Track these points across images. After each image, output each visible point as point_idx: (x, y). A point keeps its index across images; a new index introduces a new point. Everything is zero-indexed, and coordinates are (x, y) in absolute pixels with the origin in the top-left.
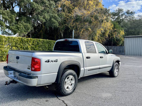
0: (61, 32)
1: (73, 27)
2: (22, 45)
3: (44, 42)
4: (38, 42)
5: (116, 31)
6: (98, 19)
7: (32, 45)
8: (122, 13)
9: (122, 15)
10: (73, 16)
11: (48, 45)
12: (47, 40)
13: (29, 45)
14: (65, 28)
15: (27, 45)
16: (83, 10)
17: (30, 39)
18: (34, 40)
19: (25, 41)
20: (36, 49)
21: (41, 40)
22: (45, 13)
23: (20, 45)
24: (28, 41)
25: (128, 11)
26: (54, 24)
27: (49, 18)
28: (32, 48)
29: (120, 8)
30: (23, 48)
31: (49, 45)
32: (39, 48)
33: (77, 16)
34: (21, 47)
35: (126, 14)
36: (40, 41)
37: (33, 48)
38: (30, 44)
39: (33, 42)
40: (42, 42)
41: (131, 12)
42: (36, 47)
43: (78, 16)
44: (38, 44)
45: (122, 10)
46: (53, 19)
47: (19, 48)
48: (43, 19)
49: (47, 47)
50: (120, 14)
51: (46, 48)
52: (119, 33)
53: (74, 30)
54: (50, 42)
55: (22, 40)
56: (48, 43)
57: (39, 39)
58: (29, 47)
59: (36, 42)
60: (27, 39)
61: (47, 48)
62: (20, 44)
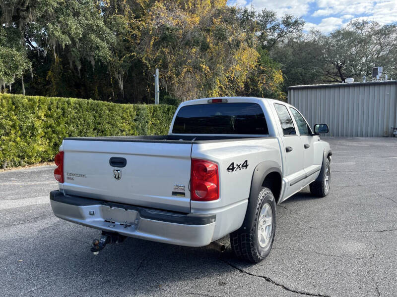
0: (116, 76)
1: (156, 61)
2: (15, 117)
3: (80, 106)
4: (63, 109)
5: (263, 72)
6: (225, 38)
7: (46, 119)
8: (274, 24)
9: (273, 29)
10: (153, 29)
11: (95, 117)
12: (91, 100)
13: (39, 118)
14: (130, 65)
15: (32, 117)
16: (178, 12)
17: (40, 100)
18: (52, 103)
19: (23, 106)
20: (58, 129)
21: (73, 100)
22: (69, 15)
23: (11, 120)
24: (32, 107)
25: (287, 19)
26: (97, 52)
27: (81, 31)
28: (48, 128)
29: (268, 10)
30: (21, 129)
31: (97, 115)
32: (69, 125)
33: (164, 28)
34: (14, 126)
35: (282, 26)
36: (69, 104)
37: (51, 126)
38: (42, 114)
39: (50, 109)
40: (75, 108)
41: (296, 22)
42: (59, 125)
43: (168, 29)
44: (63, 114)
45: (272, 16)
46: (93, 37)
47: (8, 128)
48: (63, 36)
49: (90, 121)
50: (269, 26)
51: (88, 125)
52: (272, 78)
53: (157, 71)
54: (98, 106)
55: (13, 104)
56: (92, 109)
57: (67, 99)
58: (38, 123)
59: (57, 108)
60: (30, 100)
61: (92, 127)
62: (8, 116)
